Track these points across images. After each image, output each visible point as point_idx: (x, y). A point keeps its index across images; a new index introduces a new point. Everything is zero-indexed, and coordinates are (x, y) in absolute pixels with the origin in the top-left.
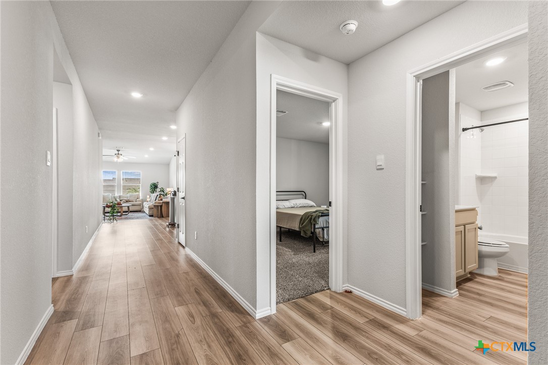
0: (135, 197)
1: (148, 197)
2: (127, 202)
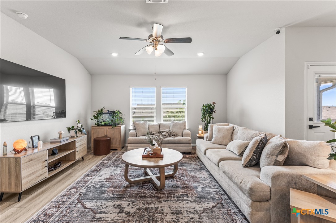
0: (180, 128)
1: (200, 127)
2: (169, 136)
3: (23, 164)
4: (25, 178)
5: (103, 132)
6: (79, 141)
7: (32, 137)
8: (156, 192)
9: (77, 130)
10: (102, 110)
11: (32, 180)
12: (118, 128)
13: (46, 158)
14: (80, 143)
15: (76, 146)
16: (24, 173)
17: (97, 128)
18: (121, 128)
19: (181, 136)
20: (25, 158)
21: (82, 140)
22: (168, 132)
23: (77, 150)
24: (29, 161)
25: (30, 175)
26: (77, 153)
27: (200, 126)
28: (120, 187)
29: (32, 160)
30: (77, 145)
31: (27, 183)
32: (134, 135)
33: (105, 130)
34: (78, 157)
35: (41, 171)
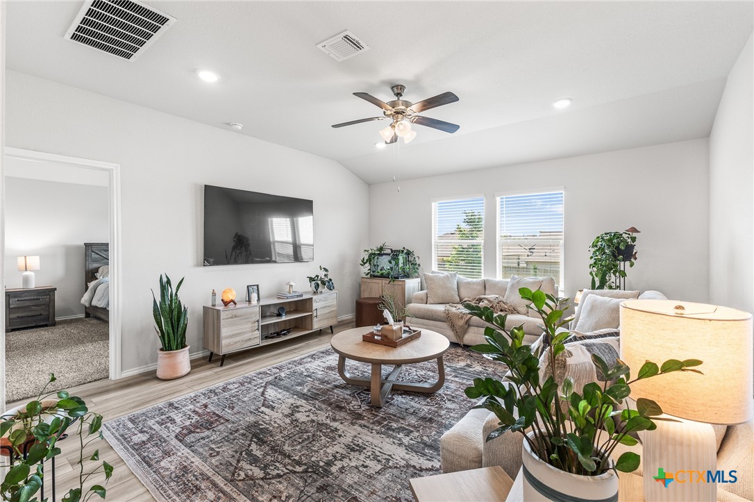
3: (223, 319)
4: (226, 338)
5: (377, 288)
6: (320, 300)
7: (248, 287)
8: (367, 408)
9: (319, 282)
10: (381, 249)
11: (236, 343)
12: (401, 283)
13: (258, 317)
14: (322, 303)
15: (314, 308)
16: (225, 331)
17: (368, 280)
18: (405, 284)
19: (525, 315)
20: (227, 312)
21: (326, 299)
22: (492, 300)
23: (315, 314)
24: (232, 318)
25: (233, 335)
26: (315, 320)
27: (578, 293)
28: (329, 384)
29: (236, 316)
30: (315, 305)
31: (229, 345)
32: (422, 299)
33: (380, 284)
34: (317, 325)
35: (250, 334)
